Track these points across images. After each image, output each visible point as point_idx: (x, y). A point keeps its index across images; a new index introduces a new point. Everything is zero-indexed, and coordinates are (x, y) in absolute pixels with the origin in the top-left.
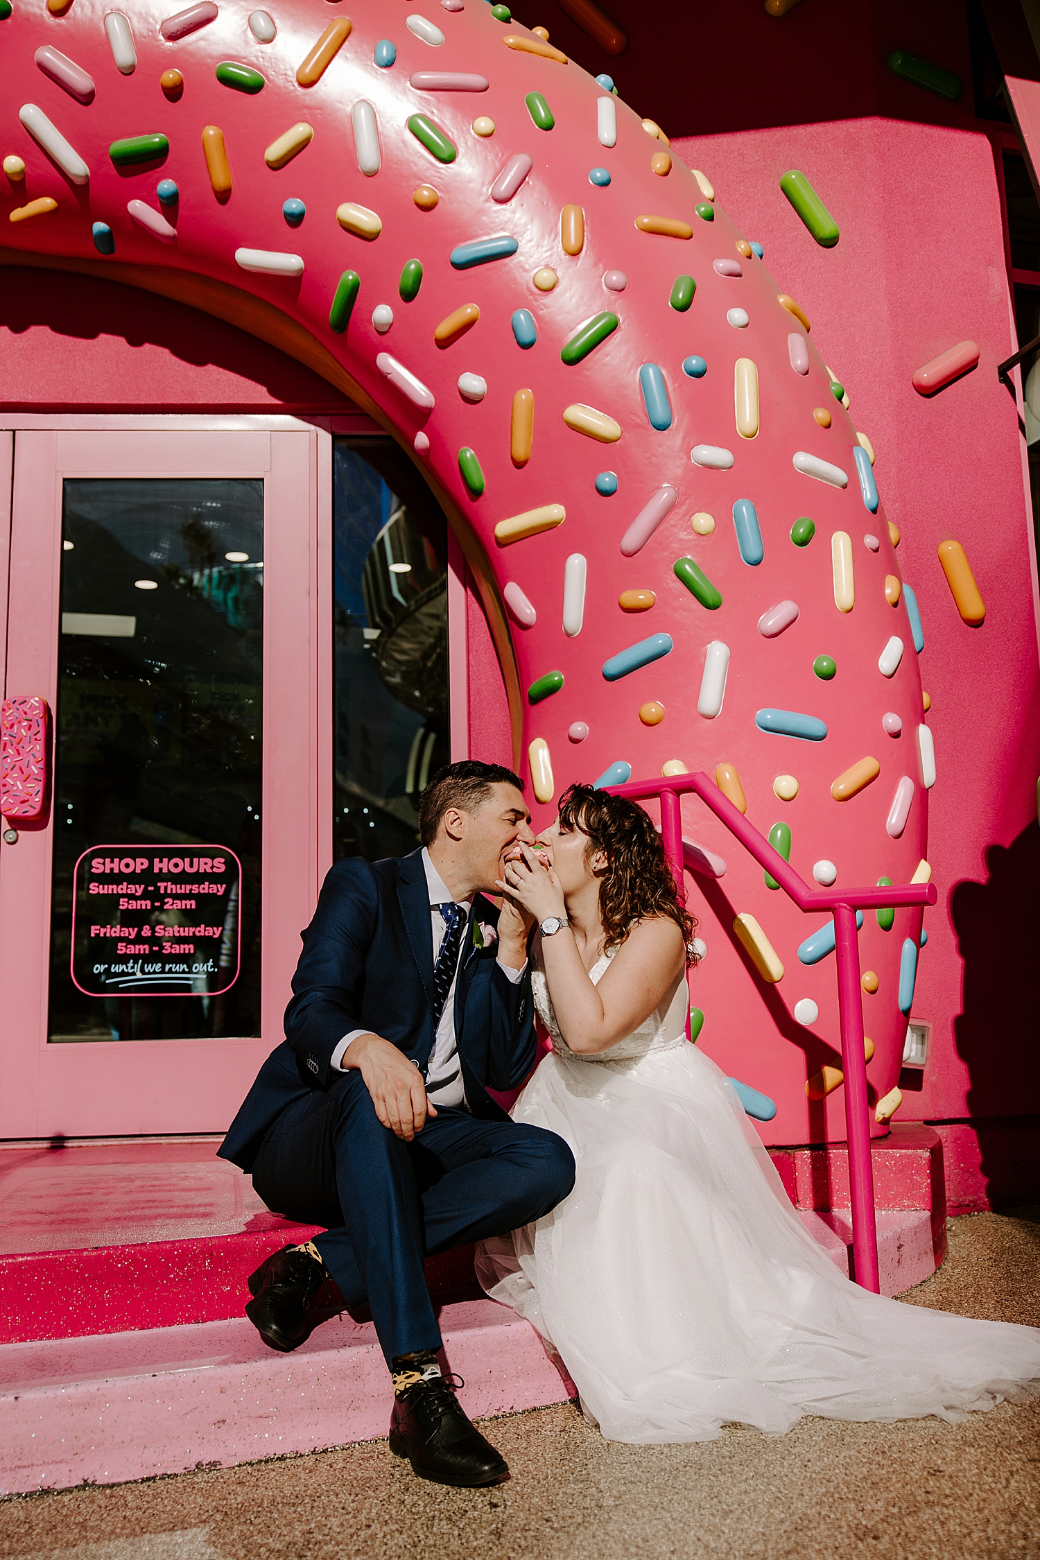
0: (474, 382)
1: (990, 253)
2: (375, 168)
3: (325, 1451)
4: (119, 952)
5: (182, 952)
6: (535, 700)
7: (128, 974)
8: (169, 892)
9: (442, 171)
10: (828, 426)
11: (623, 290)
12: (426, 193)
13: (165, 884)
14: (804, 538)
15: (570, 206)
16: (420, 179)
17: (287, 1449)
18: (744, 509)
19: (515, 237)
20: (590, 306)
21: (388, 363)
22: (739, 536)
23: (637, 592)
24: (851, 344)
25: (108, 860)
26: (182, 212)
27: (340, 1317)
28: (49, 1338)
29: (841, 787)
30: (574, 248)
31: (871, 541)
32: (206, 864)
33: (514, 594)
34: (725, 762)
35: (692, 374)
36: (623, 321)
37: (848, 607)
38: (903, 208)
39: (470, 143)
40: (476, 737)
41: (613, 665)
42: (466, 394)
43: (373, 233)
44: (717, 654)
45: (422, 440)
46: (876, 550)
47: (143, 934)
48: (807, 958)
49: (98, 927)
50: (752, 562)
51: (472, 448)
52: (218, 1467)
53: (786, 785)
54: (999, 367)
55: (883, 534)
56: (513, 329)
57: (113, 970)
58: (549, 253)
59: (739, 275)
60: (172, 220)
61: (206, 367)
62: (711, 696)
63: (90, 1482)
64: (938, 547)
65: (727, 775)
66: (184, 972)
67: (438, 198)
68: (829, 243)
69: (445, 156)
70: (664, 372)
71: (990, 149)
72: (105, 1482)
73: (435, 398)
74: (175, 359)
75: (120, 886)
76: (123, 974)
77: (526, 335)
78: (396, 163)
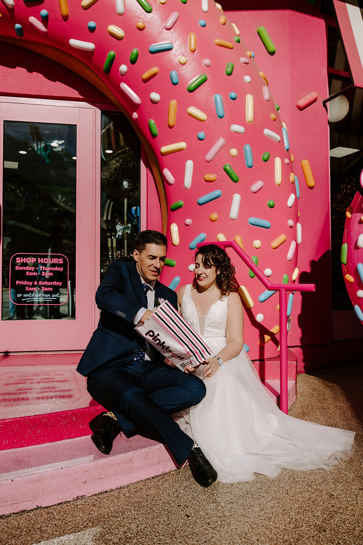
0: (156, 96)
1: (323, 61)
2: (123, 12)
3: (121, 488)
4: (26, 290)
5: (48, 290)
6: (173, 210)
7: (30, 297)
8: (43, 270)
9: (147, 16)
10: (275, 120)
11: (209, 66)
12: (141, 24)
13: (42, 267)
14: (266, 159)
15: (192, 33)
16: (139, 18)
17: (108, 489)
18: (248, 148)
19: (172, 43)
20: (198, 71)
21: (124, 86)
22: (246, 157)
23: (211, 175)
24: (277, 90)
25: (22, 258)
26: (50, 23)
27: (120, 435)
28: (19, 447)
29: (274, 244)
30: (193, 49)
31: (287, 161)
32: (56, 260)
33: (167, 173)
34: (238, 235)
35: (232, 99)
36: (209, 77)
37: (279, 183)
38: (297, 43)
39: (157, 6)
40: (150, 220)
41: (202, 200)
42: (153, 100)
43: (121, 37)
44: (237, 198)
45: (135, 115)
46: (288, 164)
47: (34, 284)
48: (261, 300)
49: (19, 281)
50: (249, 167)
51: (154, 120)
52: (84, 497)
53: (257, 243)
54: (323, 102)
55: (289, 159)
56: (171, 78)
57: (24, 296)
58: (184, 50)
59: (248, 64)
60: (46, 25)
61: (56, 82)
62: (234, 213)
63: (39, 506)
64: (301, 162)
65: (238, 239)
66: (49, 297)
67: (145, 26)
68: (272, 54)
69: (148, 10)
70: (222, 97)
71: (325, 24)
72: (45, 506)
73: (141, 101)
74: (45, 79)
75: (26, 267)
76: (28, 297)
77: (175, 80)
78: (130, 11)
